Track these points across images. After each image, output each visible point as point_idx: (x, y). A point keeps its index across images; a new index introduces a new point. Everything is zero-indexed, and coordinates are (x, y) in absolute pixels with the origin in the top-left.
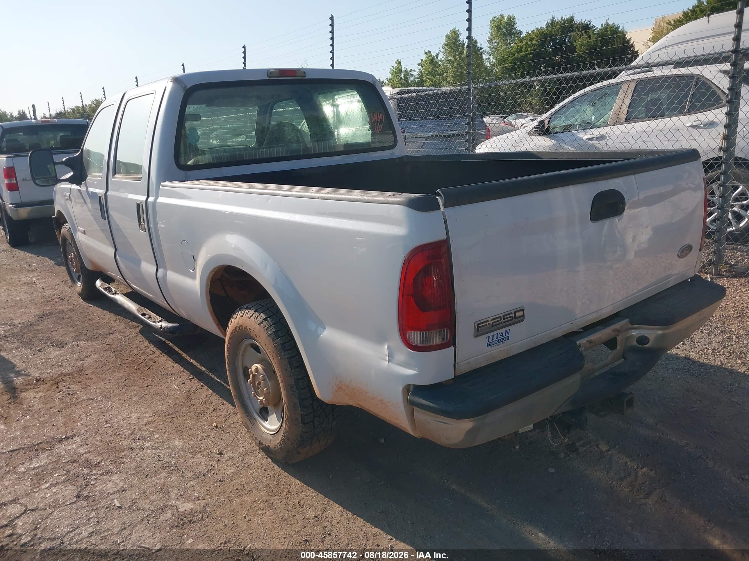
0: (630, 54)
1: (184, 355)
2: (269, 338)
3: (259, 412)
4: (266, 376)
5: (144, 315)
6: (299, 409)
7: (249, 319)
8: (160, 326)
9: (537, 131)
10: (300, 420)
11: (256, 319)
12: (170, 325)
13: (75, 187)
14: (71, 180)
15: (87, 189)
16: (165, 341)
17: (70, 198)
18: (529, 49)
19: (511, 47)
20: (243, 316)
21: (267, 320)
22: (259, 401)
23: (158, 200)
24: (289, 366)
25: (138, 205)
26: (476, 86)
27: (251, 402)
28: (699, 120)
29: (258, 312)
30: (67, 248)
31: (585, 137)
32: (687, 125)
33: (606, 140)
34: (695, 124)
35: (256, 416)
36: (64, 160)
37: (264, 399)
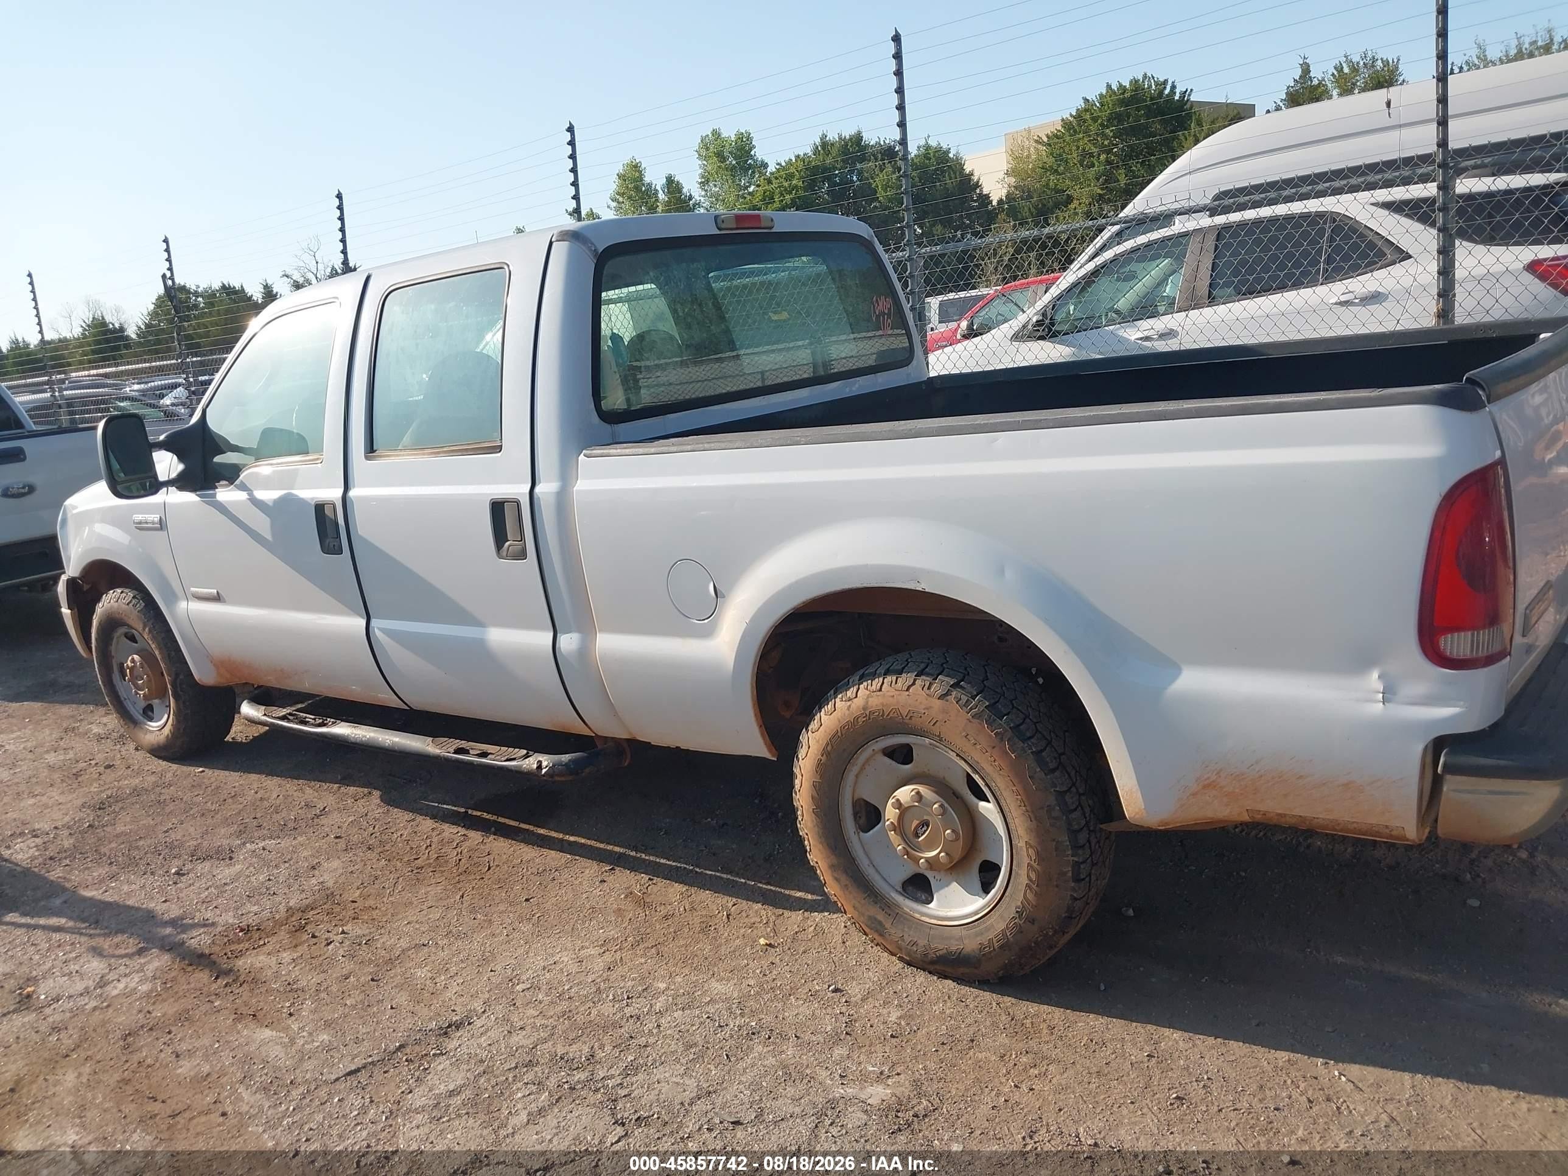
0: (975, 201)
1: (542, 831)
2: (975, 721)
3: (900, 890)
4: (946, 805)
5: (459, 751)
6: (1070, 852)
7: (907, 693)
8: (535, 766)
9: (1038, 330)
10: (1070, 874)
11: (929, 688)
12: (565, 758)
13: (190, 497)
14: (182, 482)
15: (251, 494)
16: (466, 812)
17: (161, 524)
18: (788, 197)
19: (750, 194)
20: (880, 690)
21: (962, 688)
22: (922, 861)
23: (582, 485)
24: (1038, 770)
25: (498, 508)
26: (923, 251)
27: (877, 871)
28: (1350, 292)
29: (928, 675)
30: (113, 648)
31: (1133, 338)
32: (1331, 302)
33: (1179, 337)
34: (1343, 298)
35: (900, 899)
36: (162, 438)
37: (942, 854)
